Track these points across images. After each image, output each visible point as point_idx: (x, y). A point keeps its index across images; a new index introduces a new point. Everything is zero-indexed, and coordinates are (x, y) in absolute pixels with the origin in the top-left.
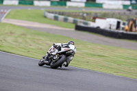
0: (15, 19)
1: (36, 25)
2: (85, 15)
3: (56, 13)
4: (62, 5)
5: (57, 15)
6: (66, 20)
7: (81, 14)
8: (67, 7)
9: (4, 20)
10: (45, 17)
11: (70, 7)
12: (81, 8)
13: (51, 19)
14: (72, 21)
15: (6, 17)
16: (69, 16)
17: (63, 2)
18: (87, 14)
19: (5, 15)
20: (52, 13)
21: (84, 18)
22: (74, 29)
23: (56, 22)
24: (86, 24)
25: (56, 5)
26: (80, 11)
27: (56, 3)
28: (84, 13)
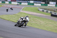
0: (26, 11)
1: (35, 14)
2: (55, 10)
3: (43, 9)
4: (46, 6)
5: (43, 10)
6: (47, 12)
7: (53, 10)
8: (48, 6)
9: (21, 11)
10: (39, 10)
11: (49, 6)
12: (54, 7)
13: (41, 11)
14: (50, 12)
15: (22, 10)
16: (48, 10)
17: (46, 4)
18: (56, 10)
19: (22, 9)
20: (42, 9)
21: (55, 11)
22: (50, 16)
23: (43, 12)
24: (56, 14)
25: (43, 6)
26: (53, 8)
27: (43, 5)
28: (55, 9)
